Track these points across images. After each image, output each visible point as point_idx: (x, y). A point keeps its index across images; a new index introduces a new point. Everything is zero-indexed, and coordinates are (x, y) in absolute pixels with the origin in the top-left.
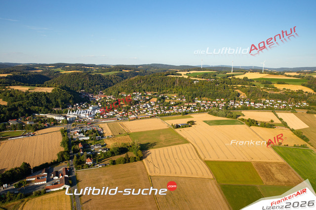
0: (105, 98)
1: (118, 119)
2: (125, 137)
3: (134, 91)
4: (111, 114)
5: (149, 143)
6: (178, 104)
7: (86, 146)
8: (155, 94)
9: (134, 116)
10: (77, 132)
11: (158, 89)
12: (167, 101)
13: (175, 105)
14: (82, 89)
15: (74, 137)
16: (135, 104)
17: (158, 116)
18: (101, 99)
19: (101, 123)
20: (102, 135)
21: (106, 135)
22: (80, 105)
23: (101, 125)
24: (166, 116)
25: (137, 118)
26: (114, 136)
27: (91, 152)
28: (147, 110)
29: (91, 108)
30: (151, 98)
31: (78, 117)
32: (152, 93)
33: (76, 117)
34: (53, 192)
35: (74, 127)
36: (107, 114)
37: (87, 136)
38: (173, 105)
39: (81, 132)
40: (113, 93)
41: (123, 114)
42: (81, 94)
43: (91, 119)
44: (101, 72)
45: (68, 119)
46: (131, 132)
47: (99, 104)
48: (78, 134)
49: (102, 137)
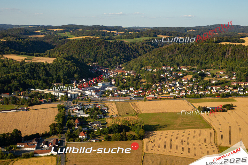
0: (123, 74)
1: (131, 99)
2: (132, 117)
3: (164, 65)
4: (124, 92)
5: (159, 125)
6: (222, 83)
7: (83, 122)
8: (193, 69)
9: (153, 96)
10: (77, 109)
11: (198, 62)
12: (207, 79)
13: (216, 85)
14: (95, 61)
15: (72, 114)
16: (160, 82)
17: (185, 97)
18: (116, 75)
19: (108, 102)
20: (105, 114)
21: (110, 114)
22: (87, 80)
23: (107, 104)
24: (197, 97)
25: (156, 99)
26: (119, 116)
27: (88, 128)
28: (173, 90)
29: (100, 85)
30: (185, 74)
31: (82, 94)
32: (188, 68)
33: (80, 94)
34: (41, 156)
35: (75, 104)
36: (119, 92)
37: (87, 113)
38: (213, 85)
39: (82, 109)
40: (135, 67)
41: (140, 93)
42: (92, 68)
43: (97, 97)
44: (125, 38)
45: (69, 95)
46: (142, 112)
47: (113, 80)
48: (77, 111)
49: (104, 116)
